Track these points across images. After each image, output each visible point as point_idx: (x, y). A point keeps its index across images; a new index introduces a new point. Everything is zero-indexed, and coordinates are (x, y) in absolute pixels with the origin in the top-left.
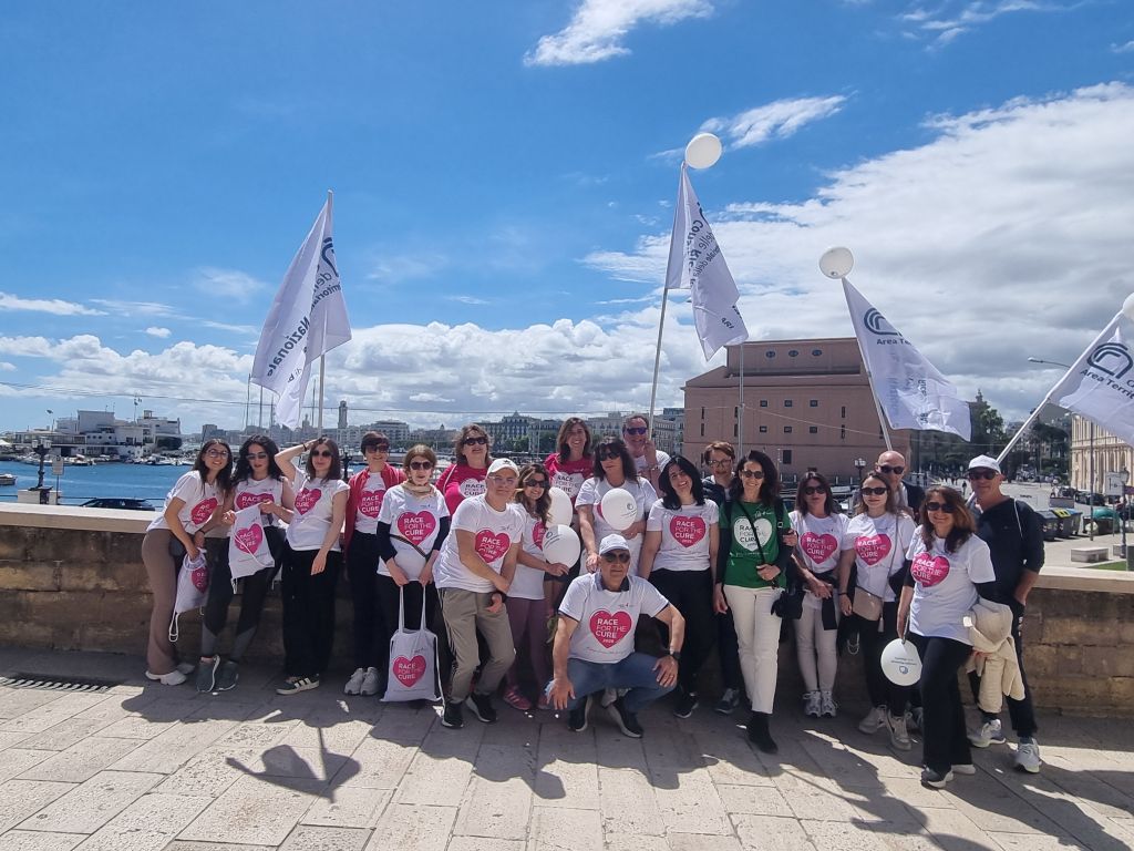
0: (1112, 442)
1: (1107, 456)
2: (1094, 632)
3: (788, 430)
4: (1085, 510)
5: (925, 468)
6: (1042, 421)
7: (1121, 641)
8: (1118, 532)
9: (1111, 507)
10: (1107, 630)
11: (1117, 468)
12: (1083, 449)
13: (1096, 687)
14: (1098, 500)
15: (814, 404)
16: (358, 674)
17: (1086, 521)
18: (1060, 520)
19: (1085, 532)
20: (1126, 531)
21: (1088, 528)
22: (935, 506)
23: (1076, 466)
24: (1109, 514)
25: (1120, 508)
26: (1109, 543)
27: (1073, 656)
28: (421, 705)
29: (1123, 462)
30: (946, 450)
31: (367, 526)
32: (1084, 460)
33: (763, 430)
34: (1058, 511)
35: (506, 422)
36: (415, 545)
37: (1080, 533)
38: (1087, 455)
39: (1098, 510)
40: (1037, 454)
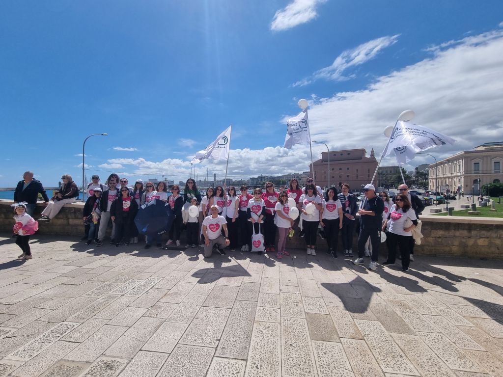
0: (442, 176)
1: (440, 181)
2: (446, 234)
3: (340, 177)
4: (434, 197)
5: (382, 186)
6: (419, 170)
7: (455, 236)
8: (444, 203)
9: (442, 196)
10: (451, 233)
11: (444, 184)
12: (432, 179)
13: (447, 249)
14: (438, 194)
15: (348, 169)
17: (434, 200)
18: (426, 200)
19: (434, 203)
20: (447, 203)
21: (435, 202)
23: (430, 184)
24: (442, 198)
25: (445, 196)
26: (442, 207)
27: (440, 240)
29: (446, 182)
30: (389, 180)
31: (245, 209)
32: (433, 182)
33: (333, 177)
34: (425, 198)
36: (256, 214)
37: (432, 204)
38: (434, 181)
39: (438, 197)
40: (418, 180)
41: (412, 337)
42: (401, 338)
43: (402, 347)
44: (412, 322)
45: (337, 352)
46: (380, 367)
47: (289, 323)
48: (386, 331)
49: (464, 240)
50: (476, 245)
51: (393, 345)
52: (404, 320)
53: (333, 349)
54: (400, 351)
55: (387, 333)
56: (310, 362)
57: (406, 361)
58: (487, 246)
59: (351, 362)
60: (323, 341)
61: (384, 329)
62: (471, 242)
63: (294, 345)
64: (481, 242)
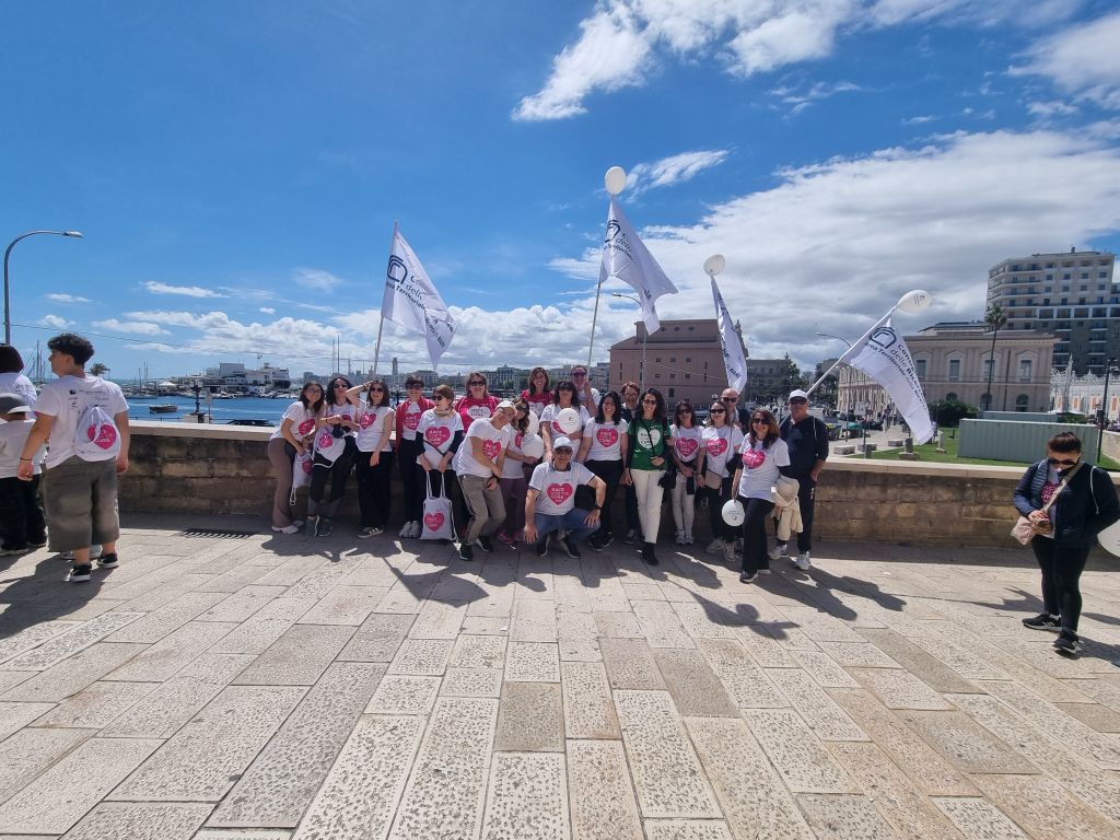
1: (858, 392)
2: (842, 494)
3: (673, 376)
6: (822, 370)
7: (857, 499)
8: (861, 437)
9: (859, 422)
10: (850, 492)
11: (863, 399)
12: (845, 388)
13: (841, 525)
15: (688, 360)
16: (407, 525)
20: (866, 436)
22: (758, 421)
23: (840, 398)
25: (863, 423)
26: (856, 443)
27: (829, 508)
28: (444, 542)
31: (410, 435)
32: (845, 394)
33: (657, 376)
35: (499, 371)
36: (436, 447)
38: (847, 392)
40: (819, 390)
41: (727, 722)
42: (704, 727)
43: (701, 748)
44: (737, 687)
45: (548, 776)
46: (638, 805)
47: (453, 711)
48: (676, 712)
49: (872, 507)
50: (893, 516)
51: (684, 747)
52: (723, 682)
53: (540, 772)
54: (695, 758)
55: (678, 718)
56: (470, 812)
57: (702, 782)
58: (913, 517)
59: (573, 800)
60: (523, 752)
61: (673, 709)
62: (885, 511)
63: (445, 771)
64: (903, 510)
